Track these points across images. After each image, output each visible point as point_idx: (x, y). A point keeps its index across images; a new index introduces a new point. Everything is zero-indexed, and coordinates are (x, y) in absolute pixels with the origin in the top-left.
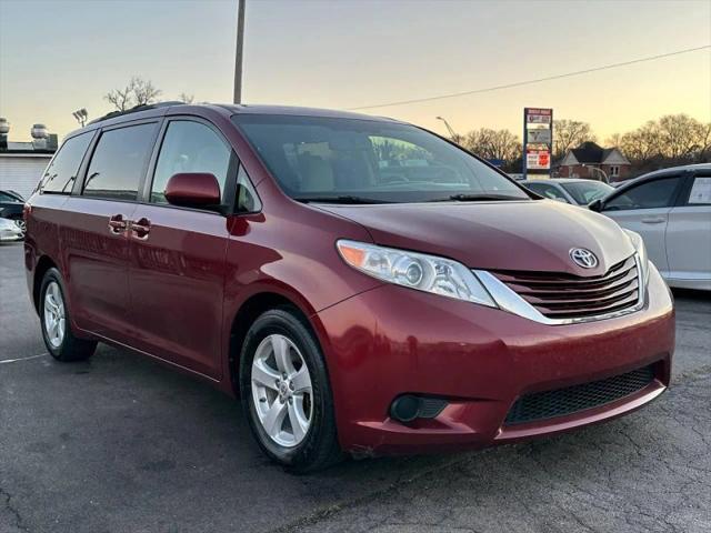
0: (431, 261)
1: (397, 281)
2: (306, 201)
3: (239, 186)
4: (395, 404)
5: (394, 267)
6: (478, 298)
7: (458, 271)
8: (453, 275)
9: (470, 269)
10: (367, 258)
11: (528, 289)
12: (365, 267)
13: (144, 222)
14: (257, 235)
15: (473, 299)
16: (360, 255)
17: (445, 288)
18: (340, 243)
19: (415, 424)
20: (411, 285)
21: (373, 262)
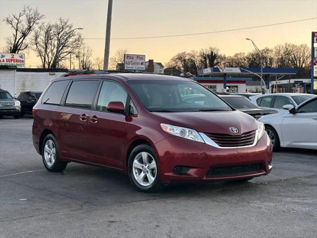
0: (187, 130)
1: (177, 135)
2: (151, 112)
3: (130, 106)
4: (175, 169)
5: (176, 131)
6: (200, 140)
7: (195, 133)
8: (194, 134)
9: (198, 132)
10: (169, 128)
11: (214, 138)
12: (168, 131)
13: (95, 117)
14: (135, 121)
15: (199, 141)
16: (167, 128)
17: (191, 138)
18: (161, 124)
19: (181, 174)
20: (181, 136)
21: (170, 130)
